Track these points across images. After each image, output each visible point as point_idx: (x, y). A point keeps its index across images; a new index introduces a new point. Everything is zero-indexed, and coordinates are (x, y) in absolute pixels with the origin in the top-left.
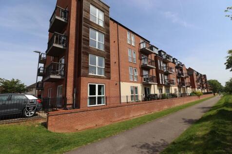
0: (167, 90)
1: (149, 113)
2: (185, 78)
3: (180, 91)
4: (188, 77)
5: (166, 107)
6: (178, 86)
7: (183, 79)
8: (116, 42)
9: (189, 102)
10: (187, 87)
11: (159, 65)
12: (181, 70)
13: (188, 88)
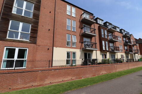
0: (112, 55)
1: (77, 78)
2: (133, 46)
3: (127, 57)
4: (135, 45)
5: (104, 72)
6: (125, 53)
7: (130, 47)
8: (53, 12)
9: (136, 67)
10: (135, 53)
11: (103, 33)
12: (129, 39)
13: (136, 55)
